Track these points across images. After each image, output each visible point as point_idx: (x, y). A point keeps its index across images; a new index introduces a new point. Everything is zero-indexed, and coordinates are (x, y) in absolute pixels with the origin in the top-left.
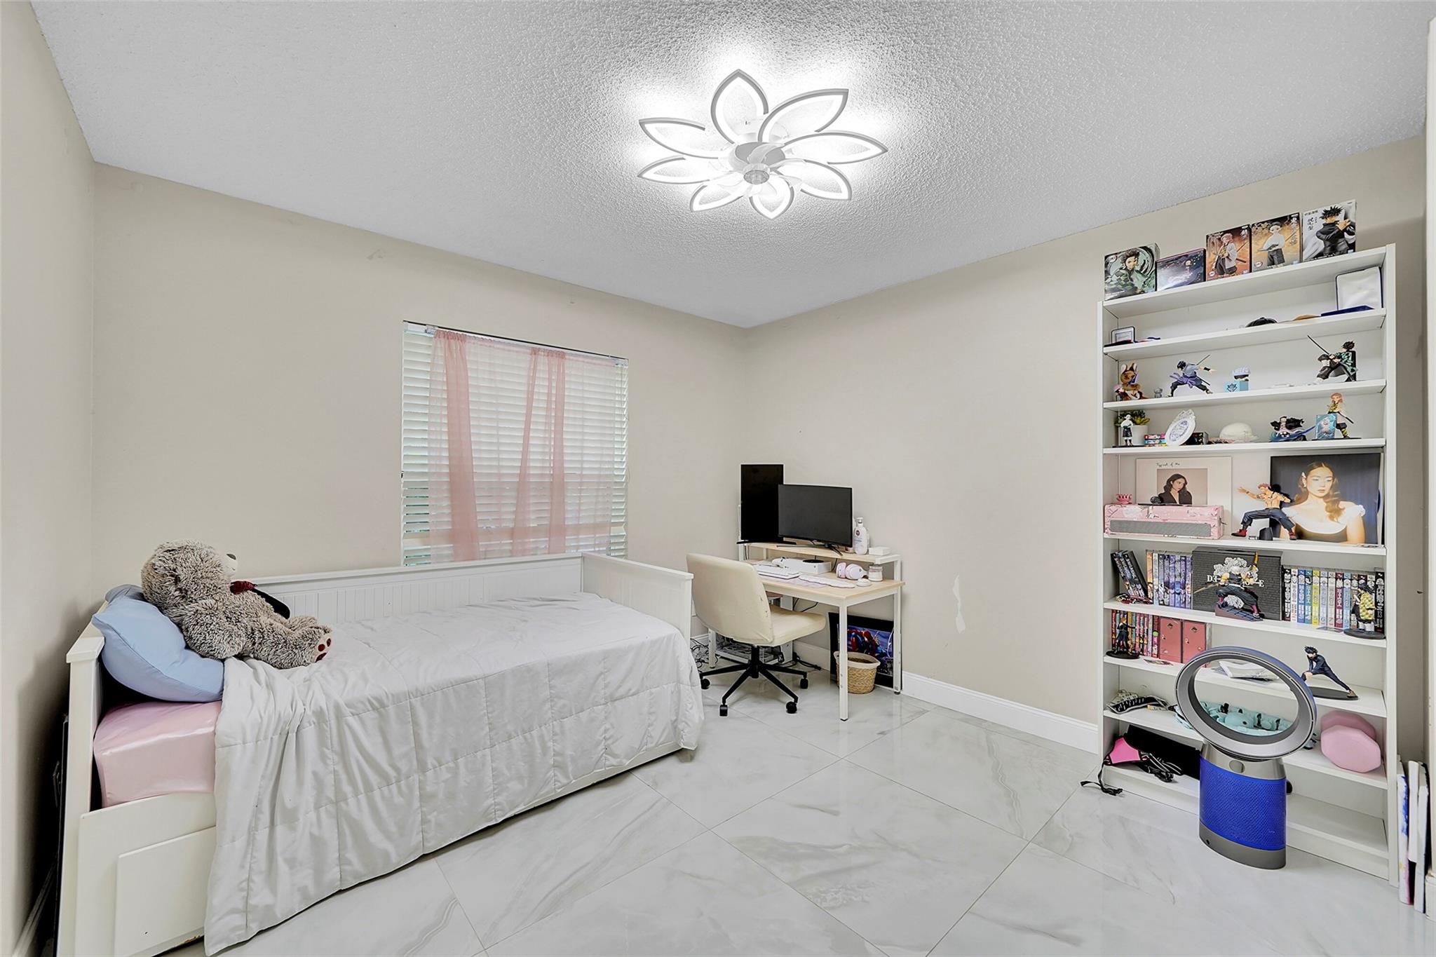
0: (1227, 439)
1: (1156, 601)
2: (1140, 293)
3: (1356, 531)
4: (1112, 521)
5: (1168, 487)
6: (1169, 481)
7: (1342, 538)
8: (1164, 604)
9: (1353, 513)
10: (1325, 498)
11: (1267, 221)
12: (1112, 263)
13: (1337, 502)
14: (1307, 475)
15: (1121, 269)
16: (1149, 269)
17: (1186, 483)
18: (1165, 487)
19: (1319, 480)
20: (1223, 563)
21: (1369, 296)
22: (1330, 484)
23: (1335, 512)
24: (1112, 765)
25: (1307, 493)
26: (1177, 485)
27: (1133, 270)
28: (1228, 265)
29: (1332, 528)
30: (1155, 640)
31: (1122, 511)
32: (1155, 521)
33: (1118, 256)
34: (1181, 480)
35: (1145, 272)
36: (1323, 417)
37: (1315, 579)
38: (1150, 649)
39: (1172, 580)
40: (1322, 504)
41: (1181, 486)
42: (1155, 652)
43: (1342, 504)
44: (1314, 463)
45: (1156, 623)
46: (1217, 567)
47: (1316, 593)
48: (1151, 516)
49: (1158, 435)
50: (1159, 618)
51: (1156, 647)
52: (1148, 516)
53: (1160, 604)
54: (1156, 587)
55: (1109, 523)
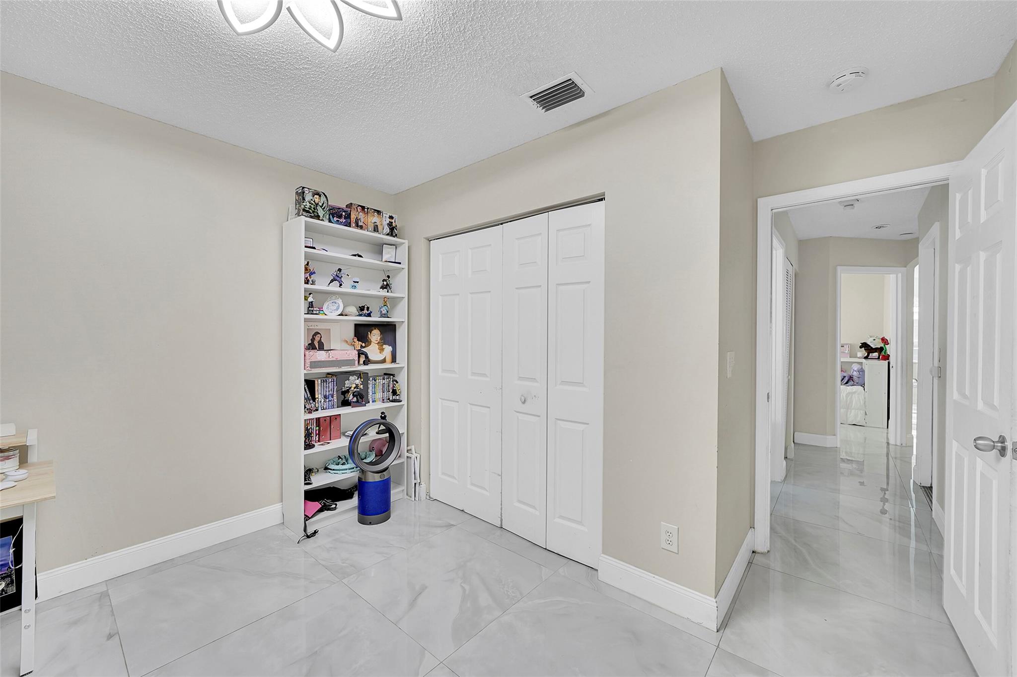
0: (346, 313)
1: (320, 409)
2: (321, 220)
3: (389, 358)
4: (311, 362)
5: (313, 340)
6: (313, 336)
7: (384, 361)
8: (324, 409)
9: (388, 349)
10: (378, 343)
11: (374, 210)
12: (307, 193)
13: (382, 345)
14: (370, 333)
15: (312, 200)
16: (326, 208)
17: (321, 337)
18: (311, 340)
19: (375, 336)
20: (349, 380)
21: (391, 257)
22: (379, 338)
23: (382, 350)
24: (310, 518)
25: (371, 341)
26: (317, 338)
27: (318, 204)
28: (360, 224)
29: (380, 357)
30: (317, 432)
31: (316, 355)
32: (333, 359)
33: (310, 191)
34: (319, 335)
35: (324, 208)
36: (382, 307)
37: (377, 381)
38: (314, 439)
39: (328, 394)
40: (377, 346)
41: (319, 339)
42: (317, 439)
43: (384, 346)
44: (373, 328)
45: (318, 422)
46: (347, 382)
47: (377, 388)
48: (331, 357)
49: (319, 308)
50: (319, 418)
51: (318, 436)
52: (329, 357)
53: (322, 410)
54: (320, 400)
55: (309, 364)
